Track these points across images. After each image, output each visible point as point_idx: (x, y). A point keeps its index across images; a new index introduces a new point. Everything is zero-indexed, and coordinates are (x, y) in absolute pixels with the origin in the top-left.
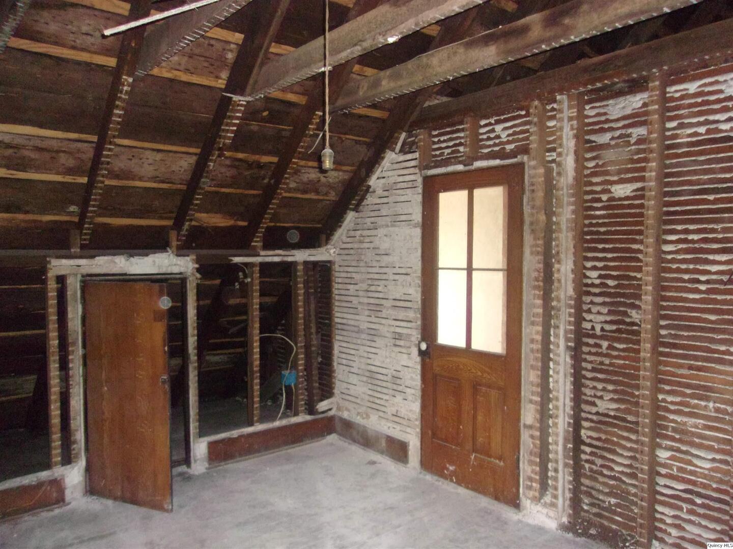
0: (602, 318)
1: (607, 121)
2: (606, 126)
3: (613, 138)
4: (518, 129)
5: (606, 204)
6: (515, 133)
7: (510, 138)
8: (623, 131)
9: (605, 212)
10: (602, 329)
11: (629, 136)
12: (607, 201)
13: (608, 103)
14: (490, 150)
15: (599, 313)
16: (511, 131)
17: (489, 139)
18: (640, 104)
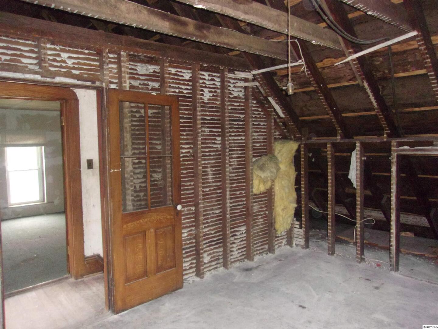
0: (139, 181)
1: (137, 74)
2: (137, 77)
3: (140, 84)
4: (82, 62)
5: (138, 119)
6: (78, 63)
7: (76, 66)
8: (146, 82)
9: (138, 123)
10: (140, 187)
11: (148, 85)
12: (138, 118)
13: (137, 64)
14: (57, 69)
15: (138, 178)
16: (76, 61)
17: (54, 60)
18: (152, 71)
